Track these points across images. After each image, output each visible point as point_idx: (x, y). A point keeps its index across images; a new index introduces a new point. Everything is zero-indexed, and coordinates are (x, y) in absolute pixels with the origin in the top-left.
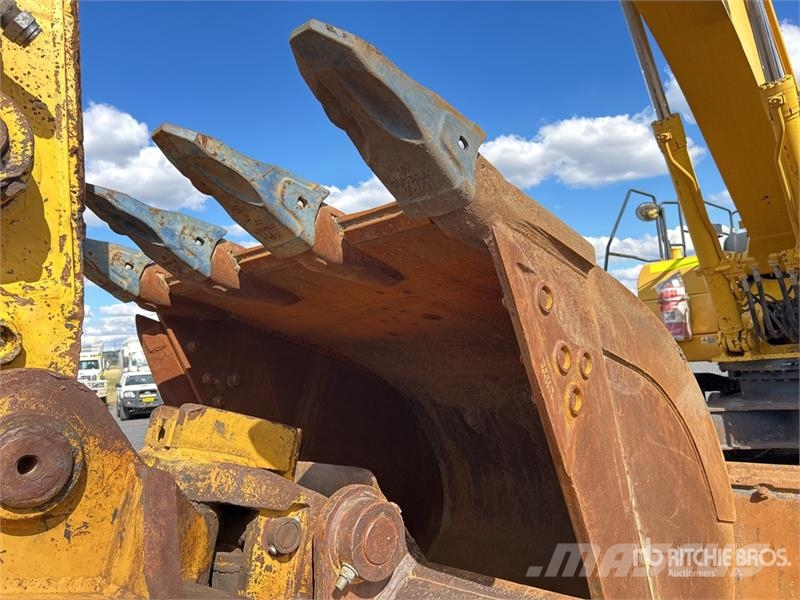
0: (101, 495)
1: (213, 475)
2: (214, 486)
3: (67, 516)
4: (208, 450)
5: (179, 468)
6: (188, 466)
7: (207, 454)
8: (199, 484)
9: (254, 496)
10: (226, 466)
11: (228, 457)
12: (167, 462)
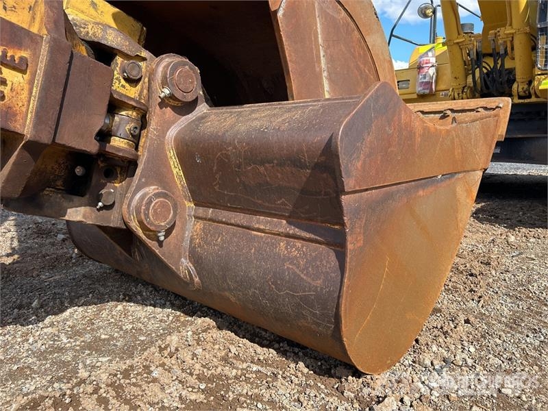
1: (90, 27)
2: (91, 32)
5: (70, 18)
6: (75, 18)
8: (82, 30)
9: (113, 42)
10: (97, 23)
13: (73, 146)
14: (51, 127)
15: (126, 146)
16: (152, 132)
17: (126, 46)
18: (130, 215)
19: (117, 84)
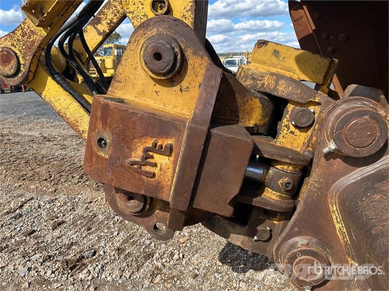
0: (194, 76)
1: (266, 78)
2: (266, 84)
3: (180, 82)
4: (268, 66)
5: (250, 73)
6: (254, 72)
7: (267, 67)
8: (259, 82)
9: (284, 92)
10: (272, 74)
11: (280, 71)
12: (245, 69)
13: (209, 211)
14: (186, 199)
15: (277, 199)
16: (312, 184)
17: (298, 94)
18: (278, 258)
19: (285, 132)
